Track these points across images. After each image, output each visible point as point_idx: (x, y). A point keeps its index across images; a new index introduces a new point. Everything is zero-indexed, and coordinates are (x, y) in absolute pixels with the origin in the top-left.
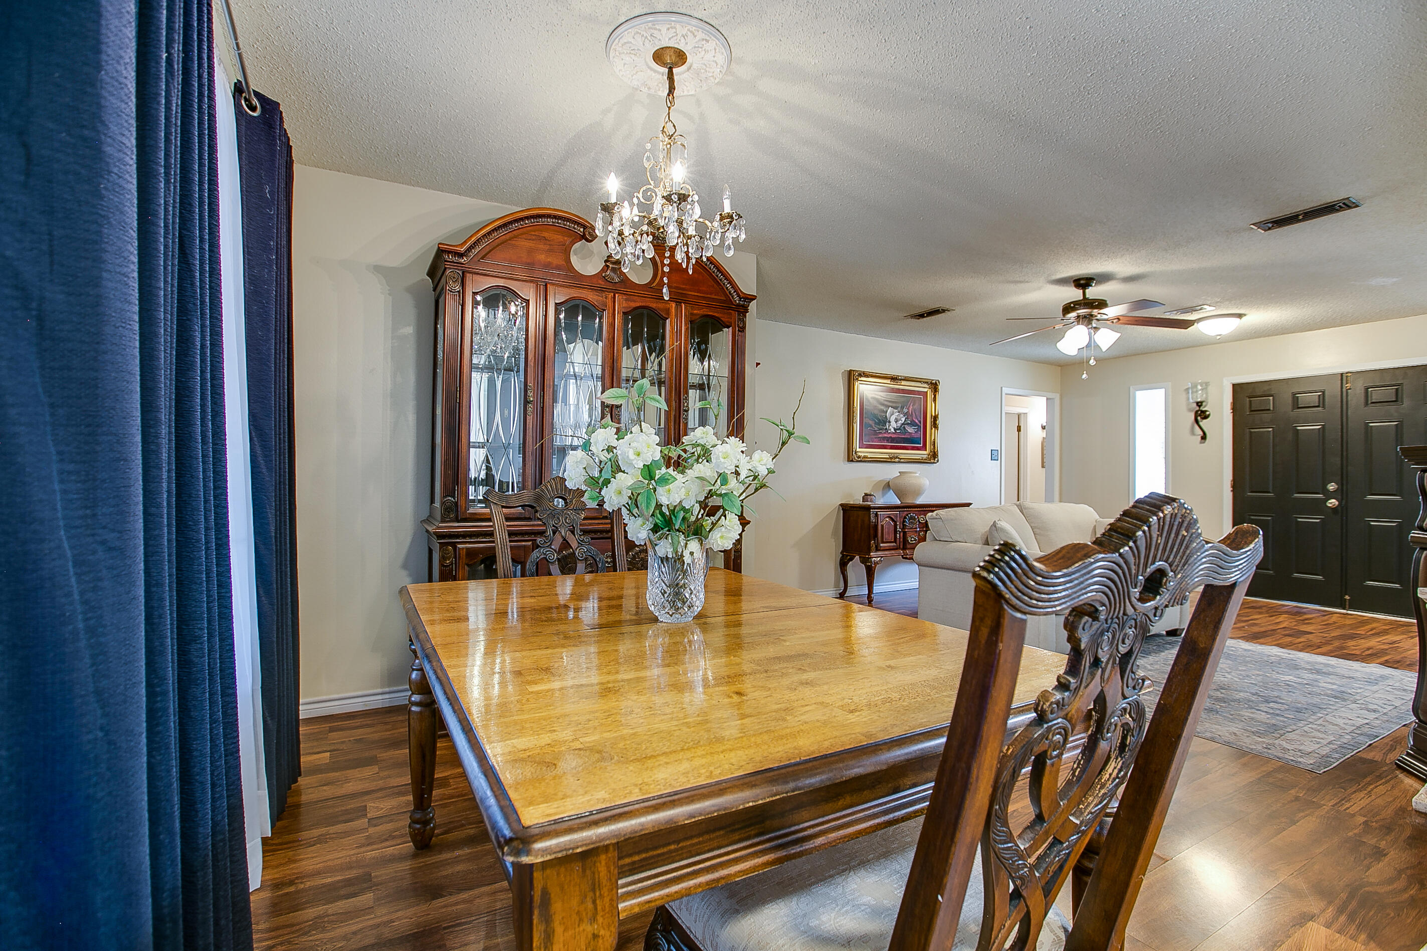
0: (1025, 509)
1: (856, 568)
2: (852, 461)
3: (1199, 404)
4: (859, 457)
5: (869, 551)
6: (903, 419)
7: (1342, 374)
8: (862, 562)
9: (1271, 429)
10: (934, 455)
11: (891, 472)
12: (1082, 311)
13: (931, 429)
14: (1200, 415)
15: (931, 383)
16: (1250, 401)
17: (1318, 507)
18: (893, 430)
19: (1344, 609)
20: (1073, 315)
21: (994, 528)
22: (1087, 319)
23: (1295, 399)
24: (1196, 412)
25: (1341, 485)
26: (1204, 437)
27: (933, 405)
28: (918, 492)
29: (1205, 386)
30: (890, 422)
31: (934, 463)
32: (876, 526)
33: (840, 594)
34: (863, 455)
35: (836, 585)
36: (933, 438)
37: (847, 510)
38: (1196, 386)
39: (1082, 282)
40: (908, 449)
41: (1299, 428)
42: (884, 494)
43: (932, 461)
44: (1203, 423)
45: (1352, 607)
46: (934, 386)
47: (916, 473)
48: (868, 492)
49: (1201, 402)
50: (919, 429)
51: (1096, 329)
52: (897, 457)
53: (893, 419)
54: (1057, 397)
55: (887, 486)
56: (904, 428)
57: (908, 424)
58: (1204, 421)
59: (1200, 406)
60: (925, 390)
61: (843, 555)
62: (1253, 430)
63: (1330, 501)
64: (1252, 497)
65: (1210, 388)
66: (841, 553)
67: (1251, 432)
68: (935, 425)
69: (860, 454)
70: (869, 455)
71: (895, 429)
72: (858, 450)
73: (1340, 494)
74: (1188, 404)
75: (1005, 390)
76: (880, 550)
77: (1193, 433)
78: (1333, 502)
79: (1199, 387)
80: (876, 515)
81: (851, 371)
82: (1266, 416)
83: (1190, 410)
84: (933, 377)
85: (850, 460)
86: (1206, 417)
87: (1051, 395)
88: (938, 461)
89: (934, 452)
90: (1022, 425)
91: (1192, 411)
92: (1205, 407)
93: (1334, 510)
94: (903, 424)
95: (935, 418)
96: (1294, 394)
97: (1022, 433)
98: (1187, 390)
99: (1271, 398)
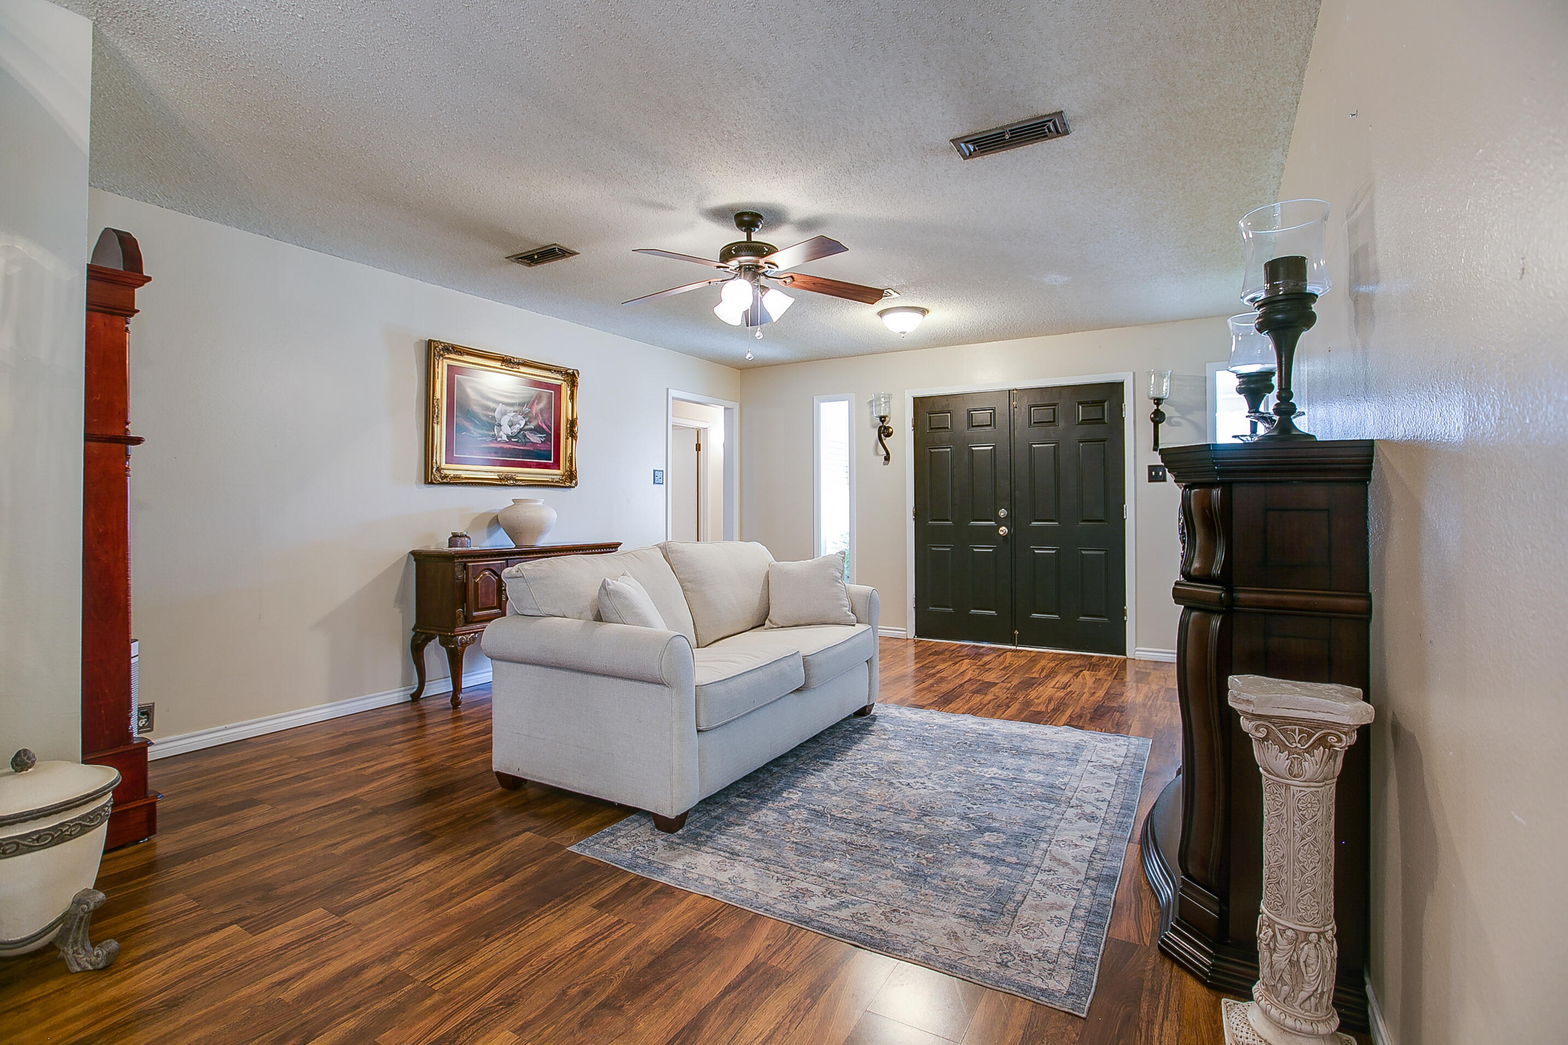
0: (672, 552)
1: (435, 655)
2: (432, 483)
3: (883, 419)
4: (446, 477)
5: (454, 626)
6: (523, 423)
7: (1009, 391)
8: (442, 643)
9: (949, 450)
10: (571, 476)
11: (500, 500)
12: (746, 259)
13: (567, 438)
14: (883, 433)
15: (567, 373)
16: (930, 417)
17: (989, 535)
18: (505, 438)
19: (1014, 645)
20: (734, 263)
21: (604, 592)
22: (753, 272)
23: (970, 417)
24: (880, 428)
25: (1010, 510)
26: (887, 458)
27: (570, 404)
28: (539, 530)
29: (888, 398)
30: (500, 426)
31: (570, 487)
32: (465, 586)
33: (412, 695)
34: (452, 473)
35: (406, 682)
36: (569, 452)
37: (421, 559)
38: (880, 399)
39: (746, 219)
40: (530, 467)
41: (973, 448)
42: (490, 534)
43: (569, 484)
44: (887, 441)
45: (1021, 643)
46: (572, 378)
47: (536, 501)
48: (459, 531)
49: (885, 417)
50: (548, 439)
51: (764, 288)
52: (511, 478)
53: (505, 421)
54: (736, 407)
55: (495, 522)
56: (525, 436)
57: (530, 430)
58: (887, 438)
59: (883, 422)
60: (558, 382)
61: (417, 633)
62: (932, 450)
63: (1001, 529)
64: (933, 526)
65: (892, 401)
66: (413, 629)
67: (931, 452)
68: (572, 434)
69: (447, 472)
70: (464, 474)
71: (508, 436)
72: (444, 465)
73: (1010, 521)
74: (872, 419)
75: (673, 393)
76: (472, 622)
77: (877, 453)
78: (1003, 530)
79: (883, 400)
80: (465, 567)
81: (430, 342)
82: (943, 433)
83: (874, 427)
84: (570, 365)
85: (428, 481)
86: (889, 435)
87: (730, 404)
88: (576, 484)
89: (571, 471)
90: (701, 442)
91: (875, 427)
92: (888, 423)
93: (1005, 537)
94: (521, 430)
95: (573, 423)
96: (969, 411)
97: (701, 452)
98: (871, 402)
99: (949, 414)
